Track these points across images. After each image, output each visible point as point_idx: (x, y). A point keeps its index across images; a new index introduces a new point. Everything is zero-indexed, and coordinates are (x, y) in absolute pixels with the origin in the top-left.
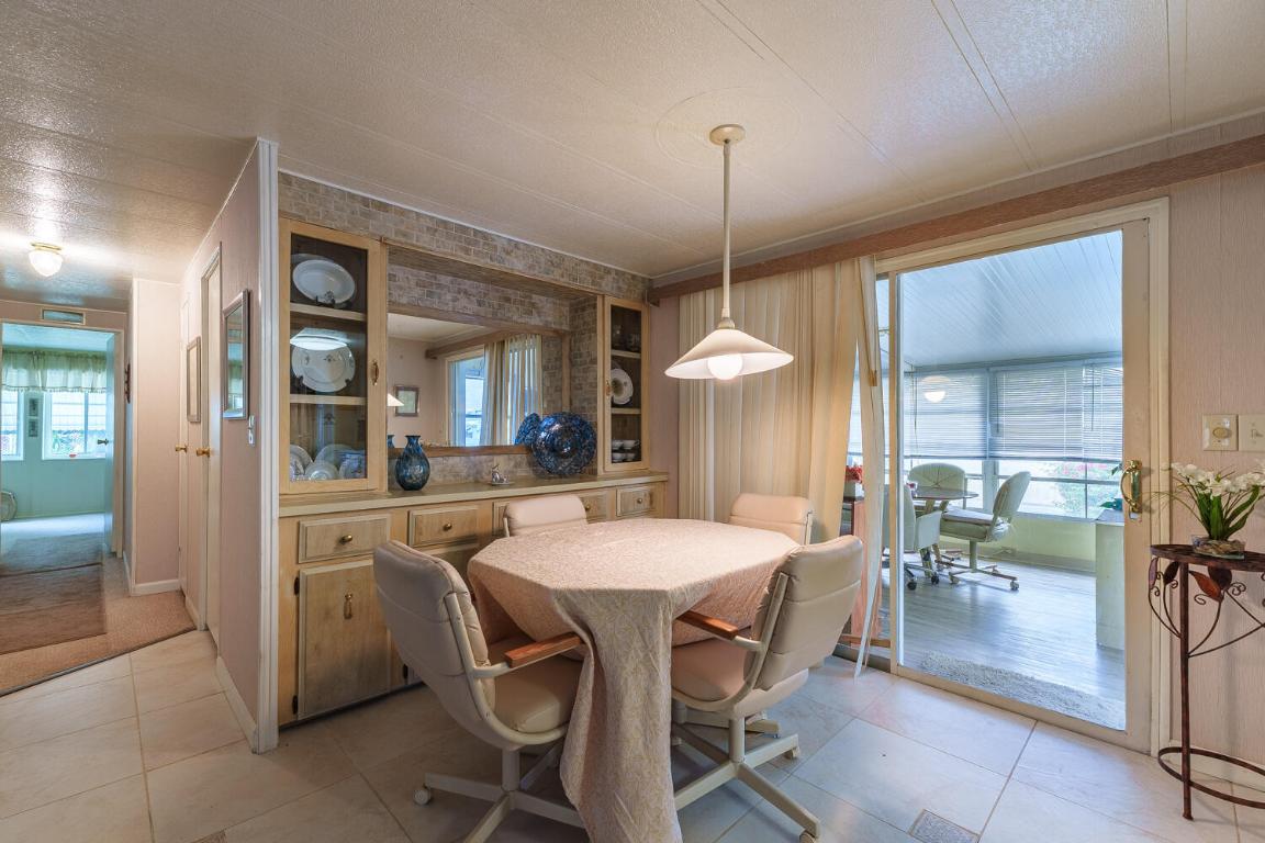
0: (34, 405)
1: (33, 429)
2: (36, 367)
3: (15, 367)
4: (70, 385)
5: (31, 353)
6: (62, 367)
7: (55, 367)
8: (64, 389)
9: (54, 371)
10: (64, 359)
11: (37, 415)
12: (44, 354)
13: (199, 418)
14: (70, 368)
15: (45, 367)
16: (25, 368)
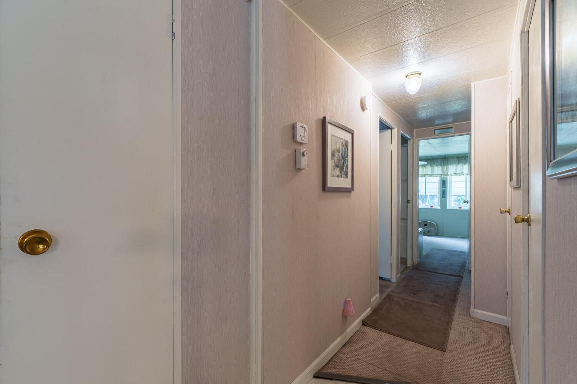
0: (444, 183)
1: (444, 194)
2: (444, 165)
3: (437, 166)
4: (458, 172)
5: (442, 159)
6: (455, 164)
7: (452, 164)
8: (456, 174)
9: (451, 166)
10: (455, 160)
11: (445, 188)
12: (447, 158)
13: (520, 182)
14: (458, 164)
15: (448, 165)
16: (441, 166)
